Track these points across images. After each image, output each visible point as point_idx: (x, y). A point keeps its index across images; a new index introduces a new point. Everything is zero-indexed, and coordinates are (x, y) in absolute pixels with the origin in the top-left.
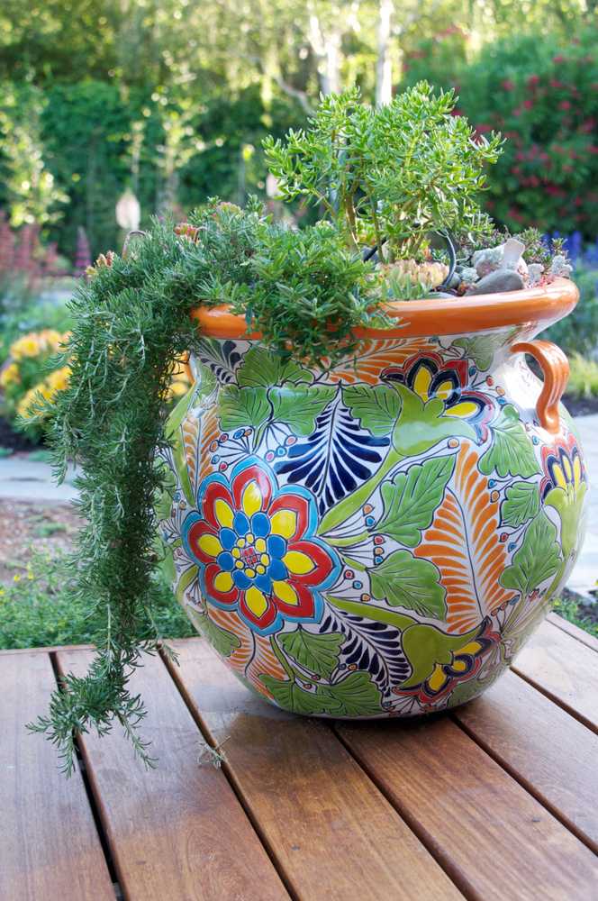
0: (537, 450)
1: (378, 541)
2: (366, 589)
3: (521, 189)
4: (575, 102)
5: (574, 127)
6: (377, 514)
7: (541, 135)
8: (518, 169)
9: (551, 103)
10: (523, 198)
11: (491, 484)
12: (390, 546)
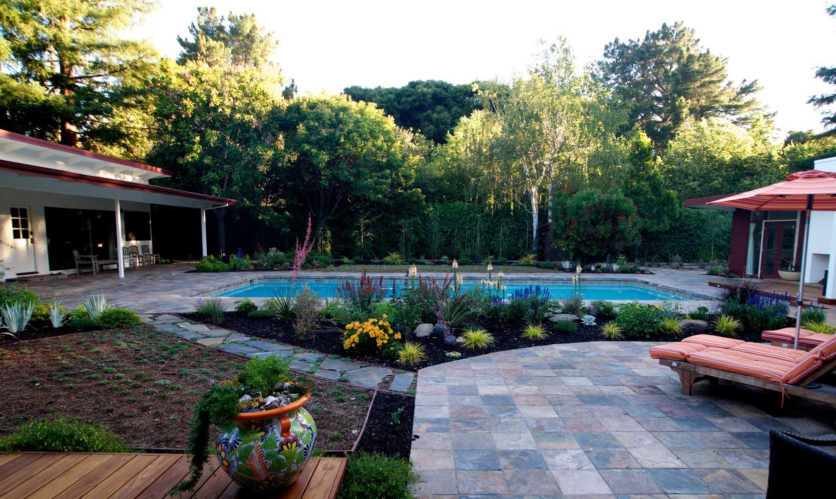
0: (278, 443)
1: (238, 461)
2: (237, 470)
3: (587, 240)
4: (605, 212)
5: (606, 220)
6: (237, 456)
7: (594, 223)
8: (585, 234)
9: (598, 213)
10: (588, 243)
11: (262, 451)
12: (240, 463)
